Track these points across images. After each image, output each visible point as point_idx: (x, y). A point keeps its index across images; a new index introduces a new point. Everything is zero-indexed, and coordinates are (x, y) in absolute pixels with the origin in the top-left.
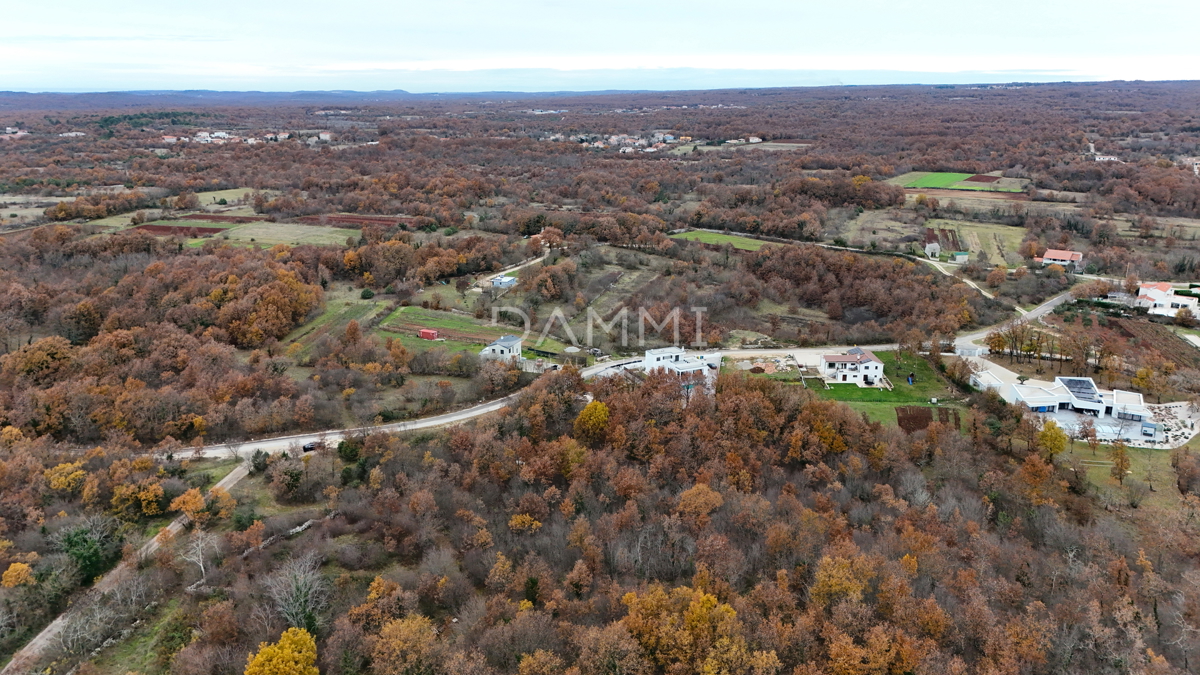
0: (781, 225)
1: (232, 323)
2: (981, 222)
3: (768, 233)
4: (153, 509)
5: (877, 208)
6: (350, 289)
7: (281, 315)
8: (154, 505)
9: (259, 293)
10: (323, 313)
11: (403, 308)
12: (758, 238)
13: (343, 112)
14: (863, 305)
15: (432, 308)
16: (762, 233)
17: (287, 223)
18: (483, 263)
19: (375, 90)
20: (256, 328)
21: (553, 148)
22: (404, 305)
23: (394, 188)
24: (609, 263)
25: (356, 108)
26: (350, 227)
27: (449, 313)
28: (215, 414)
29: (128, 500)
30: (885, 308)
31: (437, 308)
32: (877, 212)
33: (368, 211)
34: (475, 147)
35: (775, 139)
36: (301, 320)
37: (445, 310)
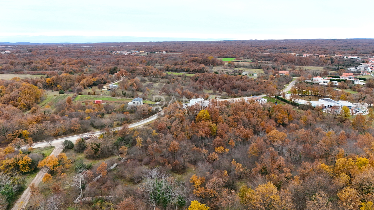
0: (196, 69)
1: (10, 102)
2: (248, 68)
3: (192, 72)
4: (27, 169)
5: (217, 66)
6: (53, 91)
7: (32, 98)
8: (27, 167)
9: (19, 90)
10: (46, 99)
11: (80, 96)
12: (189, 73)
13: (9, 47)
14: (236, 88)
15: (92, 94)
16: (190, 72)
17: (9, 74)
18: (102, 81)
19: (17, 42)
20: (23, 103)
21: (100, 53)
22: (80, 94)
23: (49, 63)
24: (146, 81)
25: (14, 46)
26: (38, 74)
27: (100, 96)
28: (34, 128)
29: (10, 166)
30: (244, 88)
31: (94, 95)
32: (218, 67)
33: (42, 70)
34: (71, 53)
35: (170, 52)
36: (39, 101)
37: (98, 95)
